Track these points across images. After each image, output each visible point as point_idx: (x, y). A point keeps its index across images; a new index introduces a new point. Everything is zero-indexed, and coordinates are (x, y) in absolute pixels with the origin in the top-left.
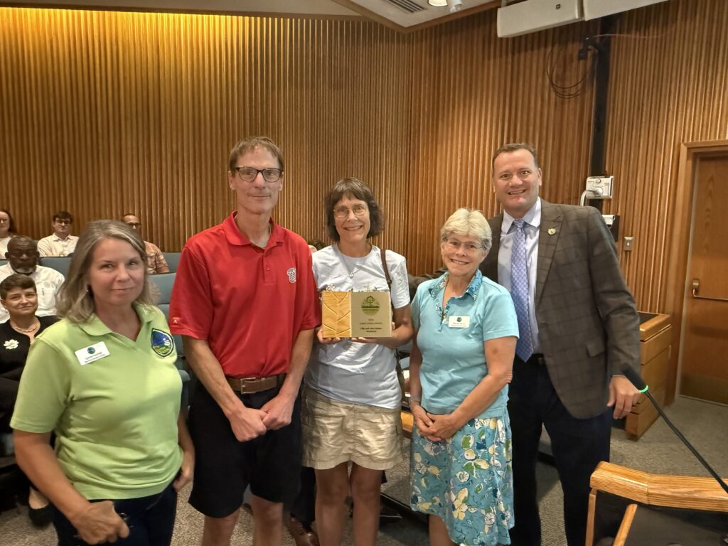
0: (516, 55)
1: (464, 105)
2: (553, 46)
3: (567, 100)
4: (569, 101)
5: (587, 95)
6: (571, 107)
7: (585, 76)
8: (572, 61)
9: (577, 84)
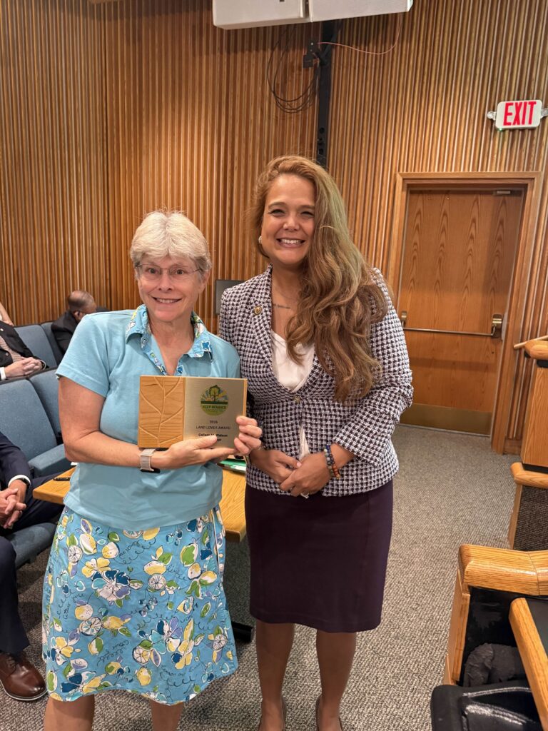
0: (232, 55)
1: (173, 110)
2: (273, 49)
3: (288, 115)
4: (290, 118)
5: (309, 113)
6: (293, 122)
7: (306, 91)
8: (293, 71)
9: (298, 99)
